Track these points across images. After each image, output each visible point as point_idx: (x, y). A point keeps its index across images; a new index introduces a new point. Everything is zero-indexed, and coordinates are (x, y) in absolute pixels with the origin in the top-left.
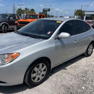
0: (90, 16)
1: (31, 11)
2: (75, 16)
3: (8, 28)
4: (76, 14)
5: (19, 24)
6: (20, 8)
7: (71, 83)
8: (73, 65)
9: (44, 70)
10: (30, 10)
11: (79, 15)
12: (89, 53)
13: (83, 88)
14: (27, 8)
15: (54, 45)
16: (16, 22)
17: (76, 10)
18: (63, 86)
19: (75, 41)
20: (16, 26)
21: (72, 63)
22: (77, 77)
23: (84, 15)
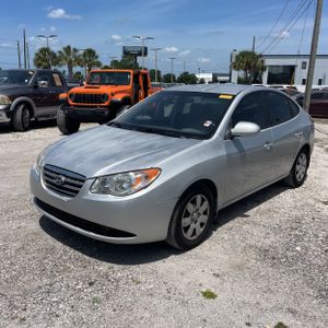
0: (281, 71)
1: (84, 55)
2: (233, 72)
3: (32, 114)
4: (235, 66)
5: (71, 103)
6: (45, 46)
7: (268, 242)
8: (263, 206)
9: (205, 213)
10: (81, 52)
11: (245, 70)
12: (297, 176)
13: (298, 248)
14: (69, 47)
15: (225, 153)
16: (63, 96)
17: (237, 53)
18: (251, 247)
19: (267, 143)
20: (63, 109)
21: (259, 203)
22: (278, 229)
23: (264, 69)
